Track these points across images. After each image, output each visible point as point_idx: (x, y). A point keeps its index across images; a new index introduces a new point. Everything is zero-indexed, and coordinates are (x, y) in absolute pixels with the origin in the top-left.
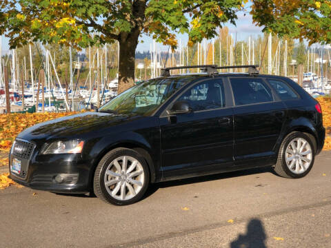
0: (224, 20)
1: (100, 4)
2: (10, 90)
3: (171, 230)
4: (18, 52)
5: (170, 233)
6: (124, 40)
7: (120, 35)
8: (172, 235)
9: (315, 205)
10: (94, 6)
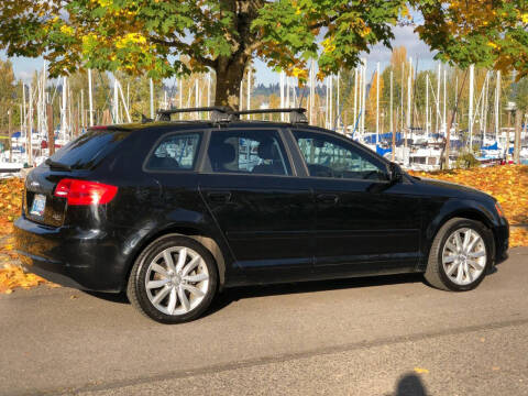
0: (372, 41)
1: (182, 13)
2: (57, 142)
3: (264, 354)
4: (71, 81)
5: (262, 358)
6: (223, 68)
7: (217, 61)
8: (266, 360)
9: (489, 326)
10: (173, 16)
